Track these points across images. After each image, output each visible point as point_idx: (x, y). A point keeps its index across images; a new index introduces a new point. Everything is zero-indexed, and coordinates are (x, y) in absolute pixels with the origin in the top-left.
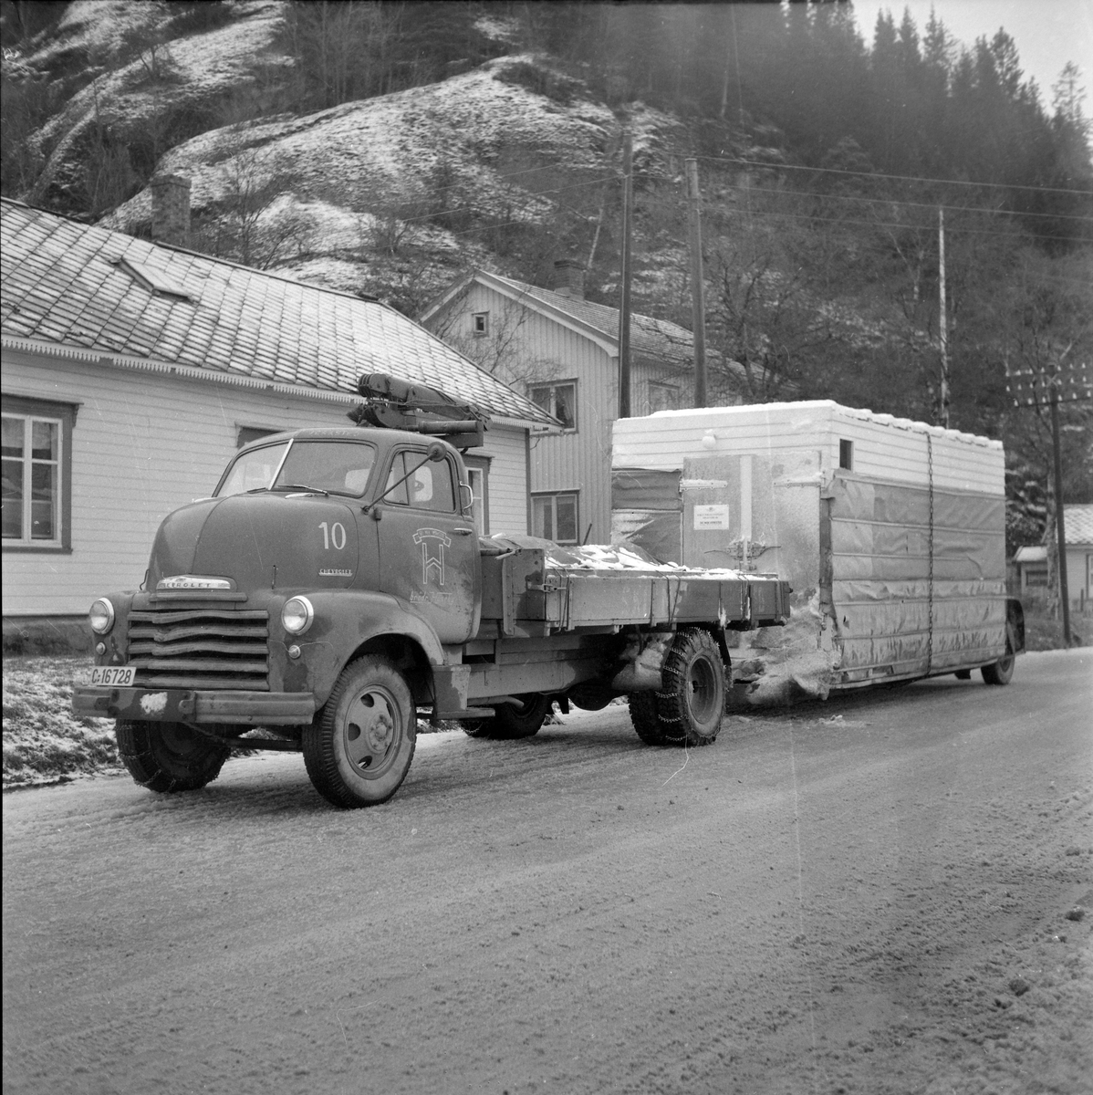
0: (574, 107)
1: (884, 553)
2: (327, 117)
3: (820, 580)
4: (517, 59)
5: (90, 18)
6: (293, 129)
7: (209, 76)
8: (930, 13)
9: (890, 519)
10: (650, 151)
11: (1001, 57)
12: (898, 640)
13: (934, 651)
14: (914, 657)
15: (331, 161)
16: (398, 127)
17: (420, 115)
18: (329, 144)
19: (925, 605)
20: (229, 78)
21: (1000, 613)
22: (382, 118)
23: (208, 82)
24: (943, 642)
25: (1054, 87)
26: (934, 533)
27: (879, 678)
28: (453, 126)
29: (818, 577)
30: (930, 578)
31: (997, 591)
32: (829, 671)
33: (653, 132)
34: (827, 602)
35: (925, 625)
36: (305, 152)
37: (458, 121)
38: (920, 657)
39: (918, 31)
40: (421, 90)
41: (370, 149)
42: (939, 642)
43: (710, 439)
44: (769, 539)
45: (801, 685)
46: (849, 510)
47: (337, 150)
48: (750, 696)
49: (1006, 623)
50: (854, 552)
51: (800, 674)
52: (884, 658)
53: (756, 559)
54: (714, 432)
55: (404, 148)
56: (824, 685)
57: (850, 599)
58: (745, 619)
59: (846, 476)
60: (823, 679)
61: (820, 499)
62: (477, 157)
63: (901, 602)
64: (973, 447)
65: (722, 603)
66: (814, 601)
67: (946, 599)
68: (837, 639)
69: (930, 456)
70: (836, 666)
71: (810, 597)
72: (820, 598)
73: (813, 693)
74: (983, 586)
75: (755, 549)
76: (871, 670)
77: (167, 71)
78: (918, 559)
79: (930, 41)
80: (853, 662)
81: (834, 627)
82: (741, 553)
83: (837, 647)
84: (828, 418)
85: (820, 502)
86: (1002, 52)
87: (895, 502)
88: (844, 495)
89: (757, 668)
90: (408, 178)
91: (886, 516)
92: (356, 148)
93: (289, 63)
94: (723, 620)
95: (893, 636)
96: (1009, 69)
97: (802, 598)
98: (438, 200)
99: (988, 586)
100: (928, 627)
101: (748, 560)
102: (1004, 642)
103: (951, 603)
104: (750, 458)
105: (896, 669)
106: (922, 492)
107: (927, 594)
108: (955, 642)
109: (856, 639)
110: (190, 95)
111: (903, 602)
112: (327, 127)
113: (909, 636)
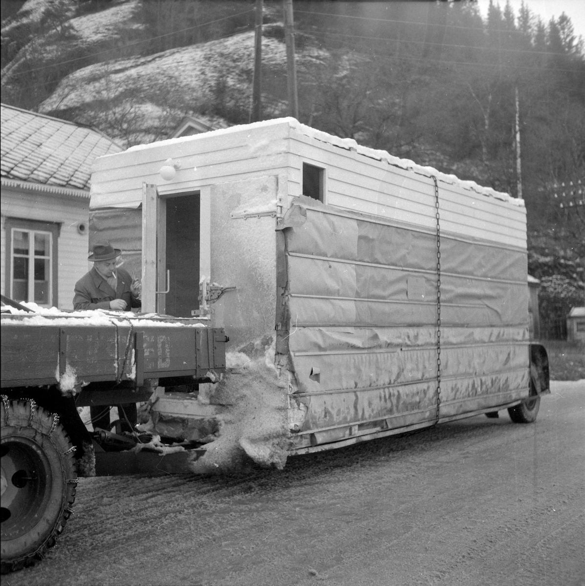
0: (306, 50)
1: (374, 297)
2: (159, 57)
3: (277, 326)
4: (275, 24)
5: (33, 7)
6: (139, 63)
7: (93, 35)
9: (381, 261)
10: (351, 76)
11: (563, 28)
12: (394, 391)
13: (443, 399)
14: (419, 408)
15: (158, 80)
16: (201, 61)
17: (214, 55)
18: (158, 71)
19: (432, 353)
20: (104, 36)
21: (523, 357)
22: (191, 57)
23: (92, 39)
24: (455, 389)
26: (442, 278)
27: (367, 435)
28: (234, 61)
29: (274, 323)
30: (438, 324)
31: (520, 337)
32: (284, 435)
33: (354, 65)
34: (283, 352)
35: (432, 373)
36: (143, 76)
37: (237, 59)
38: (425, 407)
39: (514, 12)
40: (216, 42)
41: (182, 74)
42: (450, 390)
43: (168, 169)
44: (227, 280)
45: (248, 453)
46: (317, 245)
47: (163, 74)
48: (193, 464)
49: (530, 367)
50: (325, 293)
51: (248, 438)
52: (375, 412)
53: (214, 302)
54: (176, 162)
55: (203, 73)
56: (279, 452)
57: (320, 348)
58: (124, 379)
59: (313, 206)
60: (277, 445)
61: (276, 231)
62: (247, 79)
63: (399, 350)
64: (491, 199)
65: (57, 359)
66: (271, 351)
67: (459, 346)
68: (298, 396)
69: (437, 200)
70: (298, 428)
71: (266, 347)
72: (276, 348)
73: (264, 462)
74: (504, 333)
75: (213, 291)
76: (357, 427)
77: (70, 33)
78: (422, 304)
79: (521, 19)
80: (325, 421)
81: (294, 382)
82: (200, 296)
83: (299, 405)
84: (285, 136)
85: (277, 234)
86: (564, 26)
87: (389, 243)
88: (302, 223)
89: (213, 428)
90: (204, 90)
91: (376, 256)
92: (174, 73)
93: (141, 28)
94: (68, 382)
95: (388, 387)
96: (568, 36)
97: (259, 347)
98: (218, 101)
99: (509, 332)
100: (435, 375)
101: (207, 304)
102: (528, 385)
103: (465, 350)
104: (209, 188)
105: (391, 423)
106: (427, 235)
107: (434, 341)
108: (470, 389)
109: (331, 394)
110: (81, 46)
111: (401, 349)
112: (158, 62)
113: (410, 386)
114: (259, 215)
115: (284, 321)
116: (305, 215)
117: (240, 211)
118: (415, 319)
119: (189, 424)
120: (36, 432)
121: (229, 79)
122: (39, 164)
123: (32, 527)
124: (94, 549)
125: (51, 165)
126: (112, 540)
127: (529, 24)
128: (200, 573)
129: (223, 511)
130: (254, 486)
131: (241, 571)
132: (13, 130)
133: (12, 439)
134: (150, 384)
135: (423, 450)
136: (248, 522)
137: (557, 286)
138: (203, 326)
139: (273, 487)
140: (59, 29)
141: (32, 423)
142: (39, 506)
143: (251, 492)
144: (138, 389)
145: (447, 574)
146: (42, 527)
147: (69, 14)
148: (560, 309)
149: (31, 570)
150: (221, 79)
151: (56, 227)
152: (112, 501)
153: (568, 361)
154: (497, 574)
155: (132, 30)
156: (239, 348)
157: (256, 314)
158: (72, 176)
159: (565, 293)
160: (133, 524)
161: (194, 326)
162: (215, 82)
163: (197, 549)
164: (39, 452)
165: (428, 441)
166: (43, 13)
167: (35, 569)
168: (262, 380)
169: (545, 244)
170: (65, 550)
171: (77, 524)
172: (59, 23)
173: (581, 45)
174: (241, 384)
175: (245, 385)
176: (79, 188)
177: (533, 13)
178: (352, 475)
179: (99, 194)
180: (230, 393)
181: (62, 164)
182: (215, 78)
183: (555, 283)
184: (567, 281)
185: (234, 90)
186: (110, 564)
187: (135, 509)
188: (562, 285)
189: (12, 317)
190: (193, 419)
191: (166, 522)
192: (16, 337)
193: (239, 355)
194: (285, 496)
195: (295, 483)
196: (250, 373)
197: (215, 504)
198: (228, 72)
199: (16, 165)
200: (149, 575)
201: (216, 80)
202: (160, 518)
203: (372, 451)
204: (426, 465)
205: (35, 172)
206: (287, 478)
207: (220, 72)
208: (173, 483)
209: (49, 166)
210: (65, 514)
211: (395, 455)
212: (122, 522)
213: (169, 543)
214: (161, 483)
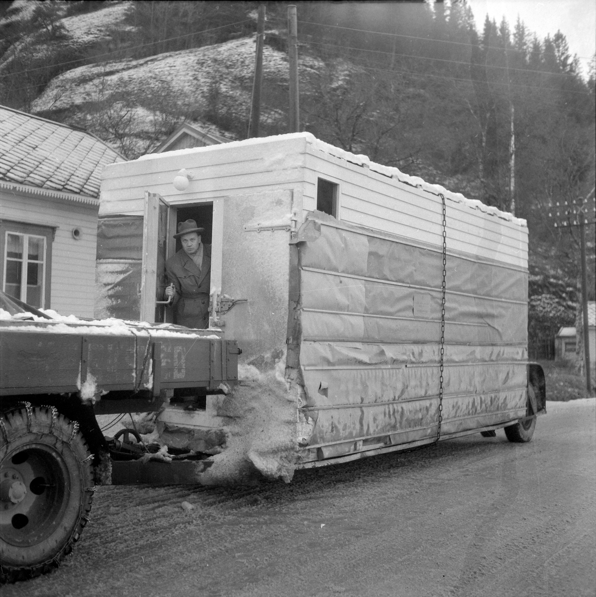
0: (301, 59)
1: (382, 313)
2: (152, 60)
3: (288, 340)
4: (270, 32)
5: (23, 5)
6: (130, 66)
7: (85, 36)
8: (517, 19)
9: (389, 277)
10: (346, 86)
11: (558, 47)
12: (398, 407)
13: (445, 416)
14: (421, 425)
15: (150, 84)
16: (193, 67)
17: (207, 60)
18: (150, 75)
19: (436, 370)
20: (96, 37)
21: (521, 376)
22: (184, 62)
23: (84, 39)
24: (456, 407)
25: (589, 64)
26: (447, 296)
27: (371, 450)
28: (227, 67)
29: (285, 336)
30: (441, 342)
31: (519, 357)
32: (293, 448)
33: (348, 75)
34: (294, 366)
35: (434, 390)
36: (135, 79)
37: (230, 65)
38: (427, 424)
39: (510, 29)
40: (210, 47)
41: (175, 78)
42: (451, 409)
43: (181, 179)
44: (238, 292)
45: (256, 466)
46: (329, 260)
47: (155, 78)
48: (200, 475)
49: (527, 387)
50: (336, 309)
51: (257, 451)
52: (379, 428)
53: (224, 314)
54: (189, 172)
55: (196, 79)
56: (287, 465)
57: (329, 363)
58: (141, 388)
59: (326, 221)
60: (285, 458)
61: (290, 244)
62: (240, 86)
63: (404, 366)
64: (495, 219)
65: (79, 367)
66: (281, 365)
67: (461, 364)
68: (307, 410)
69: (444, 218)
70: (305, 442)
71: (277, 360)
72: (287, 361)
73: (272, 475)
74: (504, 352)
75: (224, 303)
76: (361, 443)
77: (61, 33)
78: (427, 322)
79: (517, 35)
80: (332, 436)
81: (303, 396)
82: (210, 307)
83: (307, 419)
84: (301, 151)
85: (291, 248)
86: (559, 44)
87: (398, 259)
88: (316, 238)
89: (220, 440)
90: (196, 95)
91: (385, 273)
92: (166, 78)
93: (134, 30)
94: (88, 390)
95: (393, 404)
96: (563, 54)
97: (269, 360)
98: (211, 108)
99: (508, 351)
100: (438, 392)
101: (217, 315)
102: (525, 405)
103: (466, 367)
104: (222, 200)
105: (394, 439)
106: (433, 253)
107: (437, 358)
108: (470, 407)
109: (338, 409)
110: (72, 46)
111: (406, 366)
112: (151, 66)
113: (414, 403)
114: (273, 229)
115: (295, 335)
116: (319, 230)
117: (254, 224)
118: (420, 336)
119: (196, 435)
120: (57, 439)
121: (222, 86)
122: (35, 167)
123: (51, 534)
124: (108, 557)
125: (48, 169)
126: (125, 549)
127: (524, 41)
128: (217, 583)
129: (233, 523)
130: (260, 498)
131: (257, 582)
132: (8, 131)
133: (34, 446)
134: (165, 394)
135: (423, 466)
136: (258, 534)
137: (546, 305)
138: (218, 338)
139: (279, 501)
140: (50, 28)
141: (54, 430)
142: (57, 513)
143: (257, 505)
144: (154, 399)
145: (460, 590)
146: (59, 534)
147: (60, 13)
148: (549, 328)
149: (49, 577)
150: (214, 85)
151: (50, 231)
152: (119, 510)
153: (558, 381)
154: (510, 591)
155: (125, 32)
156: (248, 361)
157: (266, 327)
158: (68, 180)
159: (553, 312)
160: (144, 534)
161: (209, 337)
162: (208, 88)
163: (210, 560)
164: (59, 459)
165: (427, 458)
166: (34, 11)
167: (51, 576)
168: (271, 393)
169: (536, 262)
170: (79, 558)
171: (87, 533)
172: (49, 22)
173: (576, 64)
174: (250, 396)
175: (254, 398)
176: (76, 193)
177: (529, 30)
178: (356, 490)
179: (108, 202)
180: (238, 404)
181: (58, 168)
182: (208, 84)
183: (544, 302)
184: (557, 300)
185: (226, 97)
186: (126, 572)
187: (143, 519)
188: (551, 305)
189: (37, 324)
190: (199, 430)
191: (176, 533)
192: (40, 344)
193: (249, 367)
194: (292, 509)
195: (301, 497)
196: (260, 386)
197: (223, 516)
198: (221, 78)
199: (12, 168)
200: (167, 585)
201: (208, 86)
202: (170, 529)
203: (373, 467)
204: (427, 481)
205: (32, 175)
206: (292, 491)
207: (213, 78)
208: (178, 494)
209: (45, 169)
210: (81, 522)
211: (396, 471)
212: (132, 531)
213: (182, 553)
214: (166, 494)
